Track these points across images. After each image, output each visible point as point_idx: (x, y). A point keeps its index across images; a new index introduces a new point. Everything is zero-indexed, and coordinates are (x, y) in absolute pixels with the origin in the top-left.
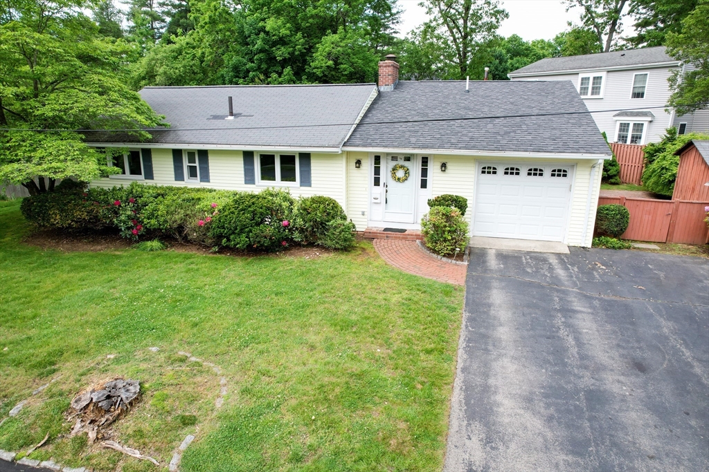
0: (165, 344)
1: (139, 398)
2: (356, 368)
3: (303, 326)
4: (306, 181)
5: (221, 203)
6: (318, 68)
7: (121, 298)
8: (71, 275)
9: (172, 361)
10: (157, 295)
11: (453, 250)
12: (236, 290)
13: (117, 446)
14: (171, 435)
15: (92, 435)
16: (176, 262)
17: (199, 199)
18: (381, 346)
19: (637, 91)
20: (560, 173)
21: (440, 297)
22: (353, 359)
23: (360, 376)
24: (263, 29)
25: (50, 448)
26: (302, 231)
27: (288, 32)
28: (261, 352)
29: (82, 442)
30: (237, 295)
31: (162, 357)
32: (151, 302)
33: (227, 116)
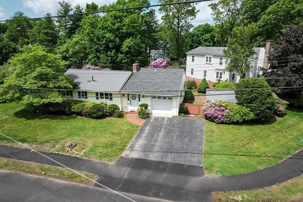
0: (79, 137)
1: (76, 145)
2: (113, 141)
3: (105, 134)
4: (111, 99)
5: (90, 106)
6: (124, 50)
7: (69, 128)
8: (57, 123)
9: (81, 140)
10: (76, 128)
11: (143, 117)
12: (93, 126)
13: (73, 151)
14: (81, 150)
15: (69, 150)
16: (80, 120)
17: (85, 105)
18: (119, 137)
19: (221, 63)
20: (170, 98)
21: (135, 128)
22: (113, 139)
23: (113, 142)
24: (105, 37)
25: (63, 152)
26: (109, 113)
27: (113, 38)
28: (97, 138)
29: (68, 151)
30: (93, 128)
31: (79, 139)
32: (75, 129)
33: (92, 81)
